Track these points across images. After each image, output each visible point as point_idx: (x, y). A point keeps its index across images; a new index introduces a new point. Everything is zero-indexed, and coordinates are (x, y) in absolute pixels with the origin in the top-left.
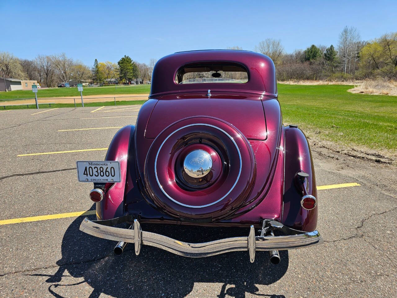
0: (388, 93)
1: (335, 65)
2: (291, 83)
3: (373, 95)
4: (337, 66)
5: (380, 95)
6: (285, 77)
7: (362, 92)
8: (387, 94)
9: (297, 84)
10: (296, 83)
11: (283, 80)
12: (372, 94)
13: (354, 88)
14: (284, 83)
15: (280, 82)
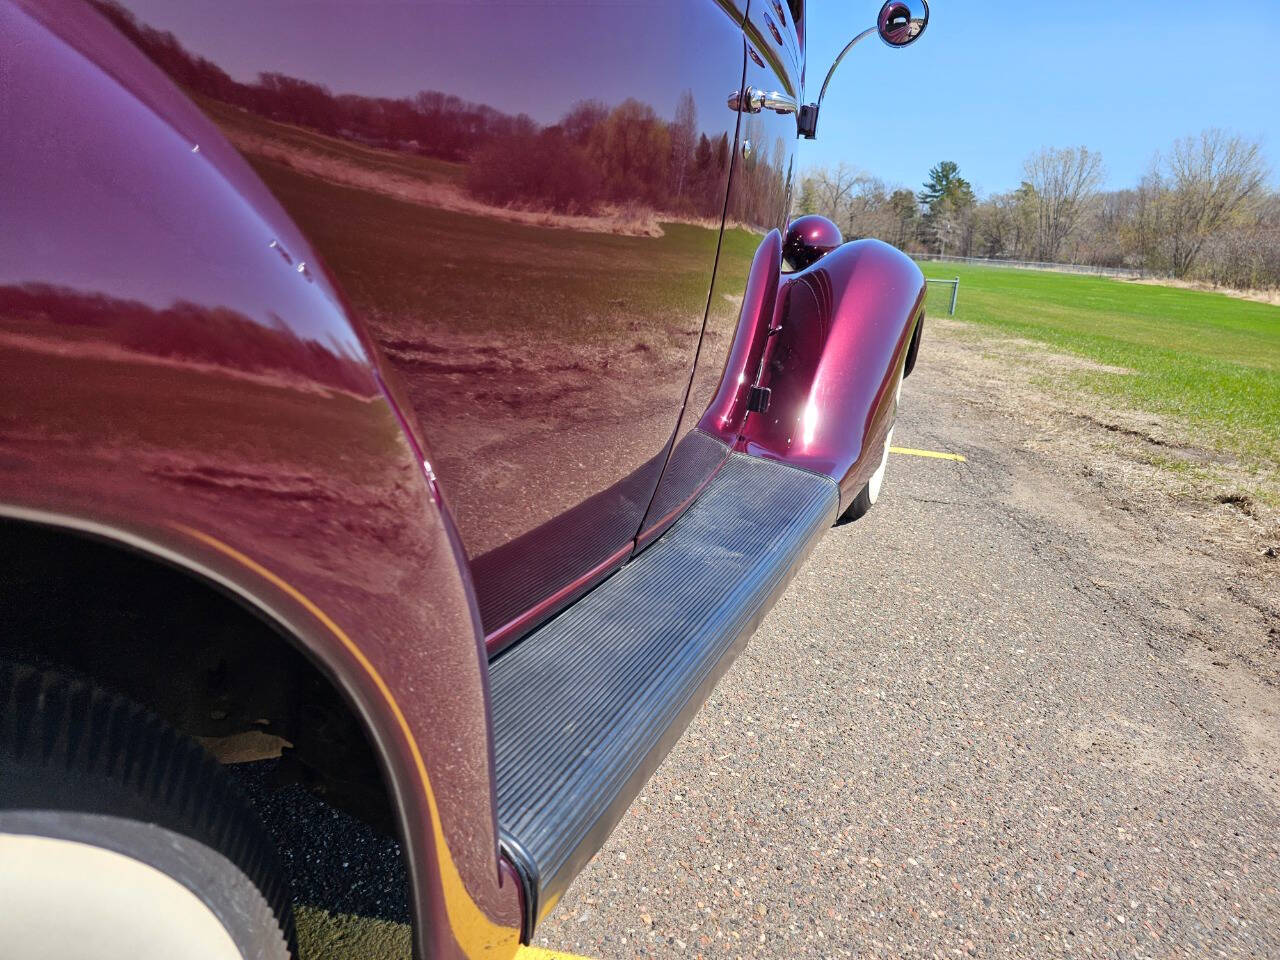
14: (1245, 295)
15: (1230, 292)
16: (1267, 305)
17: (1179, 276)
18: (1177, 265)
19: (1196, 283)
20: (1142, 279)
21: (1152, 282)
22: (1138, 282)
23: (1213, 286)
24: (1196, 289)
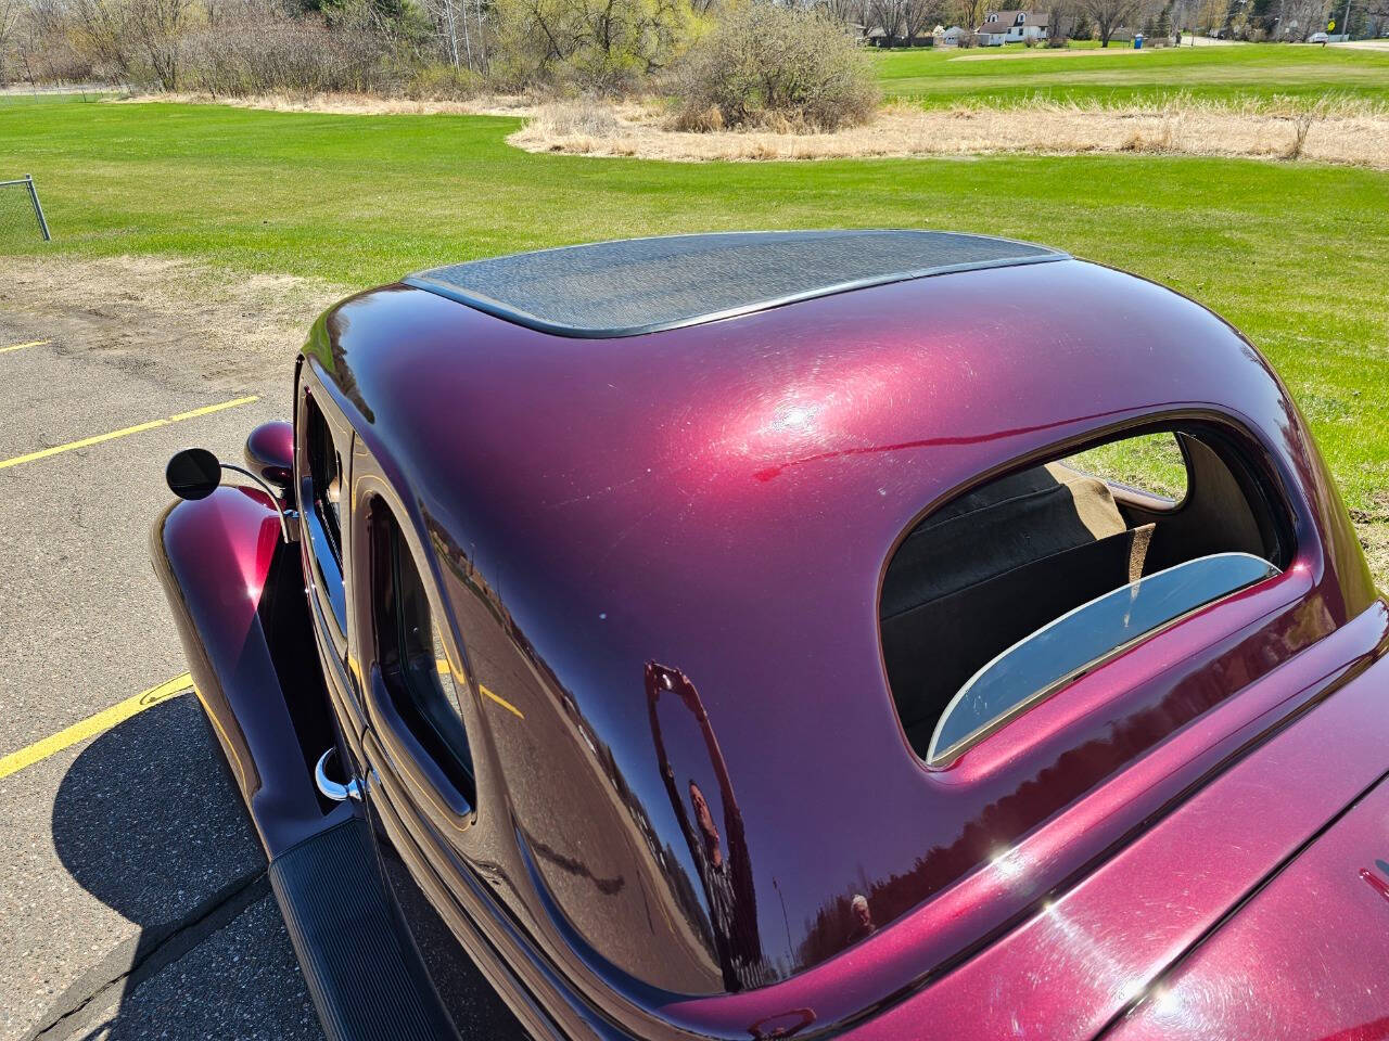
0: (633, 149)
1: (417, 34)
2: (280, 105)
3: (594, 159)
4: (423, 41)
5: (613, 156)
6: (243, 78)
7: (558, 148)
8: (631, 153)
9: (307, 110)
10: (298, 107)
11: (239, 92)
12: (589, 155)
13: (520, 129)
14: (247, 103)
15: (230, 101)
16: (274, 113)
17: (170, 87)
18: (161, 74)
19: (193, 95)
20: (133, 95)
21: (146, 99)
22: (130, 101)
23: (209, 95)
24: (195, 101)
